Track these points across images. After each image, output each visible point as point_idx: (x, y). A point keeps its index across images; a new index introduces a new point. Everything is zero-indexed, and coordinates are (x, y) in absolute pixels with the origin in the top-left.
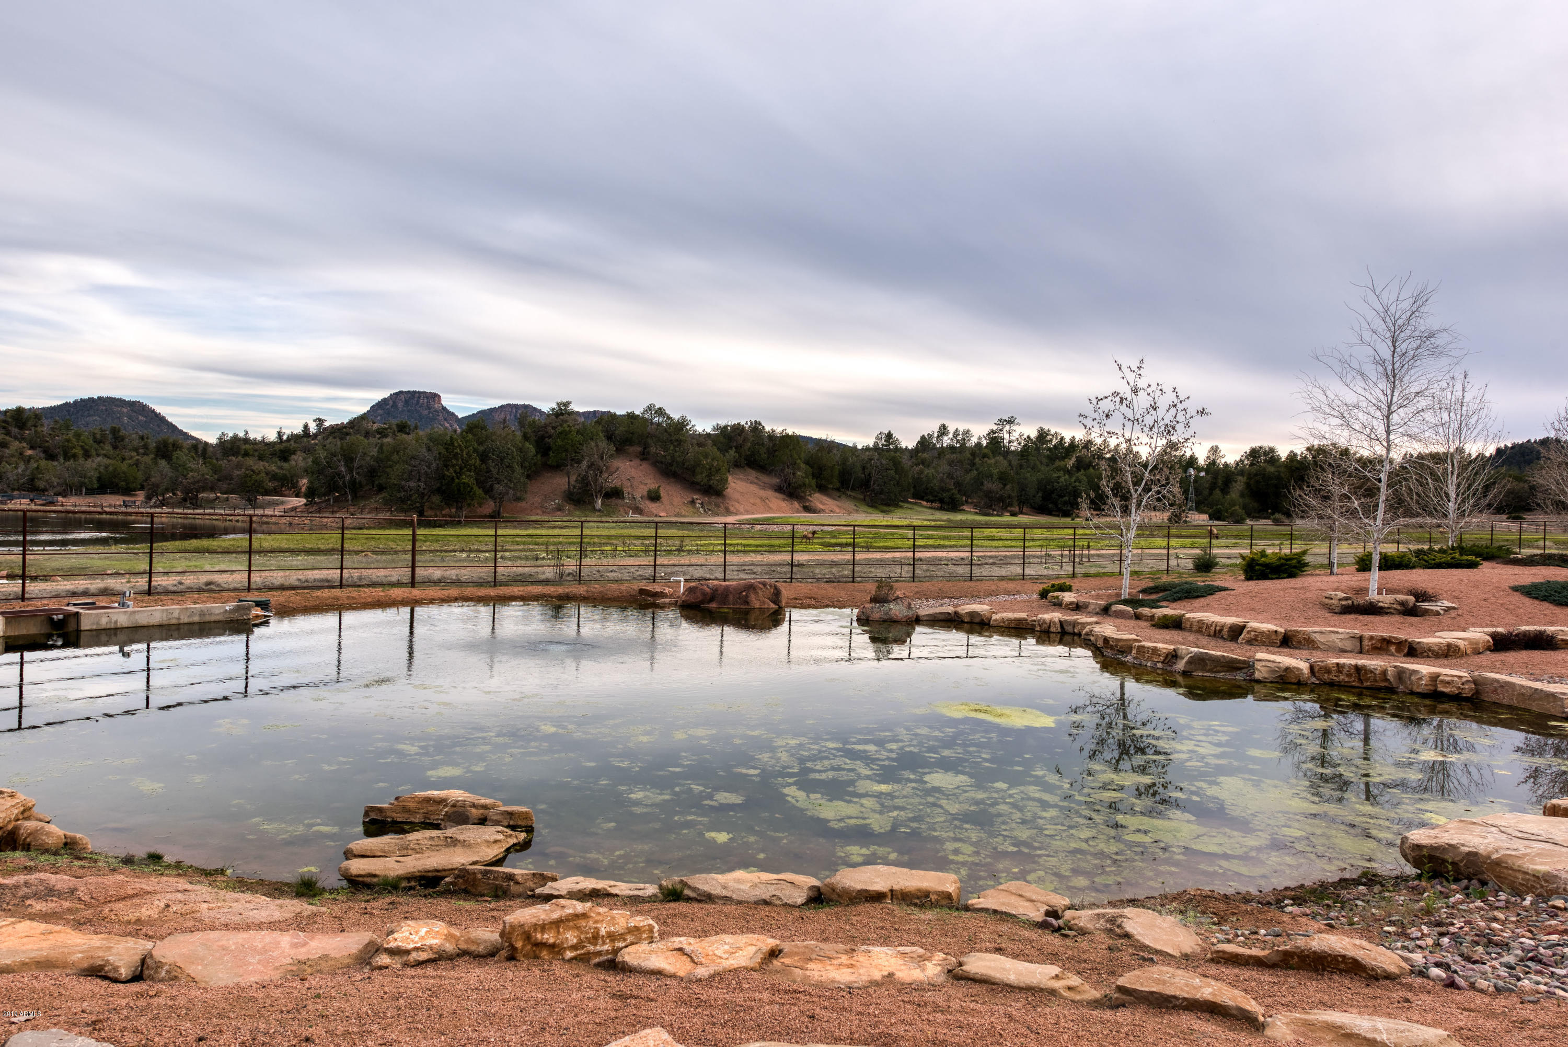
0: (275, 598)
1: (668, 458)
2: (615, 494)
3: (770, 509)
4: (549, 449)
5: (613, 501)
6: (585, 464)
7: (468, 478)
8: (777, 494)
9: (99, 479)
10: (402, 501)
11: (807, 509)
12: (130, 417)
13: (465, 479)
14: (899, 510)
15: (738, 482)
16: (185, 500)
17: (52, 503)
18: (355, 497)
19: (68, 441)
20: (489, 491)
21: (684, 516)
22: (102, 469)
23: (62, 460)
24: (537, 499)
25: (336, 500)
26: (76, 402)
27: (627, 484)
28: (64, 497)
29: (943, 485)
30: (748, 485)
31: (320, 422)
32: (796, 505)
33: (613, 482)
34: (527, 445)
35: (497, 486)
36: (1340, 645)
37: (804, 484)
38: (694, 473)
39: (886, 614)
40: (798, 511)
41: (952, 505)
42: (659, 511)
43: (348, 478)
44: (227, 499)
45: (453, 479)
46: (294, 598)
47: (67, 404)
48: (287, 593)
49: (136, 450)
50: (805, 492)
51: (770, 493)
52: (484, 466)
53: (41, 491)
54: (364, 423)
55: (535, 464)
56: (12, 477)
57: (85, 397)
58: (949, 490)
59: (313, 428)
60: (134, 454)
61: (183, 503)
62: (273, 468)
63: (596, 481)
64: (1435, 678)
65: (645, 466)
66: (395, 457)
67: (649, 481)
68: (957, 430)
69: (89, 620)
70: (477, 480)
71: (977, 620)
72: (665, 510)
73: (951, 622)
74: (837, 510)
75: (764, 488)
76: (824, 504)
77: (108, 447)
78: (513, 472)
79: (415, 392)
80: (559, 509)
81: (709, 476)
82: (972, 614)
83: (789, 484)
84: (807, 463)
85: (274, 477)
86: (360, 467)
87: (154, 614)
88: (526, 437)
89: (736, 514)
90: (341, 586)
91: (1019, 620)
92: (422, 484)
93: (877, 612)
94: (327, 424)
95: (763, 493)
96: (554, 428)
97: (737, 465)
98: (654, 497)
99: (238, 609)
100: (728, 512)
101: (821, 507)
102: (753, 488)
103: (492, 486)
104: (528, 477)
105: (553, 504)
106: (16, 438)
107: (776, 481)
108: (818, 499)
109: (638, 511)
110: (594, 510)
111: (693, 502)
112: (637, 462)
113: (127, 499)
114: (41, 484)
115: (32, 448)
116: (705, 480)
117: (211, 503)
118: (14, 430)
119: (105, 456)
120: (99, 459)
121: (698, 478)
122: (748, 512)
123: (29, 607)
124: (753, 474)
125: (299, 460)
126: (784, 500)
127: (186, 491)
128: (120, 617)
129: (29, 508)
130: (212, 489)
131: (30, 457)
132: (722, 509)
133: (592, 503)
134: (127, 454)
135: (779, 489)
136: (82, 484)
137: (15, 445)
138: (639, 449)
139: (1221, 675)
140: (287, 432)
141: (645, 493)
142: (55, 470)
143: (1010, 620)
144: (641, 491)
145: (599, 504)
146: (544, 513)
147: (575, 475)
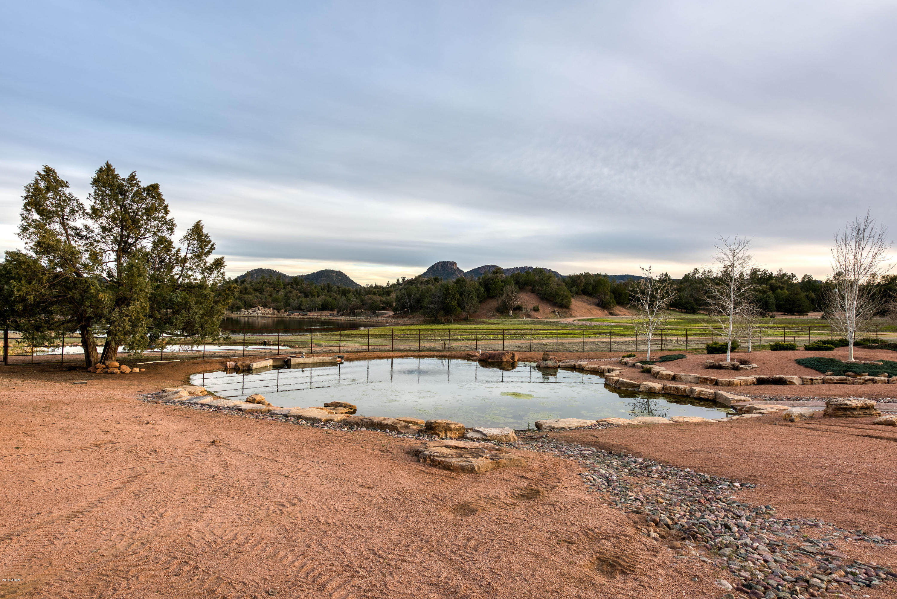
0: (346, 355)
1: (543, 291)
2: (518, 309)
3: (592, 315)
4: (490, 289)
5: (517, 312)
6: (504, 295)
7: (454, 303)
8: (596, 307)
9: (322, 305)
10: (429, 313)
11: (611, 314)
12: (336, 278)
13: (453, 303)
15: (578, 302)
16: (350, 313)
17: (306, 315)
18: (412, 311)
19: (312, 290)
20: (463, 309)
21: (549, 318)
22: (323, 301)
23: (310, 297)
24: (485, 311)
25: (405, 312)
26: (317, 272)
27: (523, 304)
28: (310, 312)
29: (687, 300)
30: (582, 303)
31: (403, 278)
32: (606, 312)
33: (518, 303)
34: (481, 287)
35: (466, 306)
36: (690, 380)
37: (610, 302)
38: (555, 298)
39: (546, 364)
40: (607, 315)
42: (539, 316)
43: (409, 304)
44: (366, 313)
45: (448, 304)
46: (352, 355)
47: (314, 273)
48: (351, 354)
49: (336, 292)
50: (610, 306)
51: (593, 307)
52: (461, 298)
53: (303, 310)
54: (421, 278)
55: (484, 296)
56: (293, 304)
57: (320, 270)
58: (690, 303)
59: (401, 281)
60: (335, 294)
61: (349, 315)
62: (384, 299)
63: (509, 303)
64: (700, 392)
65: (533, 295)
66: (427, 294)
67: (534, 302)
68: (704, 271)
69: (294, 361)
70: (458, 303)
71: (581, 368)
72: (541, 316)
73: (572, 368)
74: (627, 314)
75: (590, 304)
76: (621, 311)
77: (326, 292)
78: (473, 300)
79: (446, 262)
80: (494, 316)
81: (562, 299)
82: (580, 365)
83: (603, 302)
84: (611, 292)
85: (384, 303)
86: (414, 299)
87: (310, 360)
88: (480, 284)
89: (575, 317)
90: (368, 352)
91: (595, 368)
92: (436, 306)
93: (543, 364)
94: (406, 279)
95: (589, 307)
96: (492, 280)
97: (577, 293)
98: (536, 309)
99: (333, 358)
100: (571, 316)
101: (619, 313)
102: (585, 305)
103: (464, 306)
104: (481, 302)
105: (491, 314)
106: (295, 289)
107: (596, 300)
108: (618, 309)
109: (529, 316)
110: (509, 316)
111: (554, 312)
112: (529, 294)
113: (331, 312)
114: (303, 307)
115: (300, 293)
116: (560, 301)
117: (359, 314)
118: (295, 286)
119: (325, 295)
120: (323, 296)
121: (557, 301)
122: (581, 316)
123: (279, 357)
124: (585, 297)
125: (393, 295)
126: (600, 310)
127: (351, 309)
128: (301, 360)
129: (298, 317)
130: (360, 309)
131: (299, 297)
132: (568, 315)
133: (508, 313)
134: (332, 294)
135: (597, 305)
136: (316, 307)
137: (295, 292)
138: (531, 288)
139: (630, 389)
140: (391, 283)
141: (532, 308)
142: (306, 302)
143: (591, 368)
144: (530, 307)
145: (511, 313)
146: (487, 317)
147: (500, 300)
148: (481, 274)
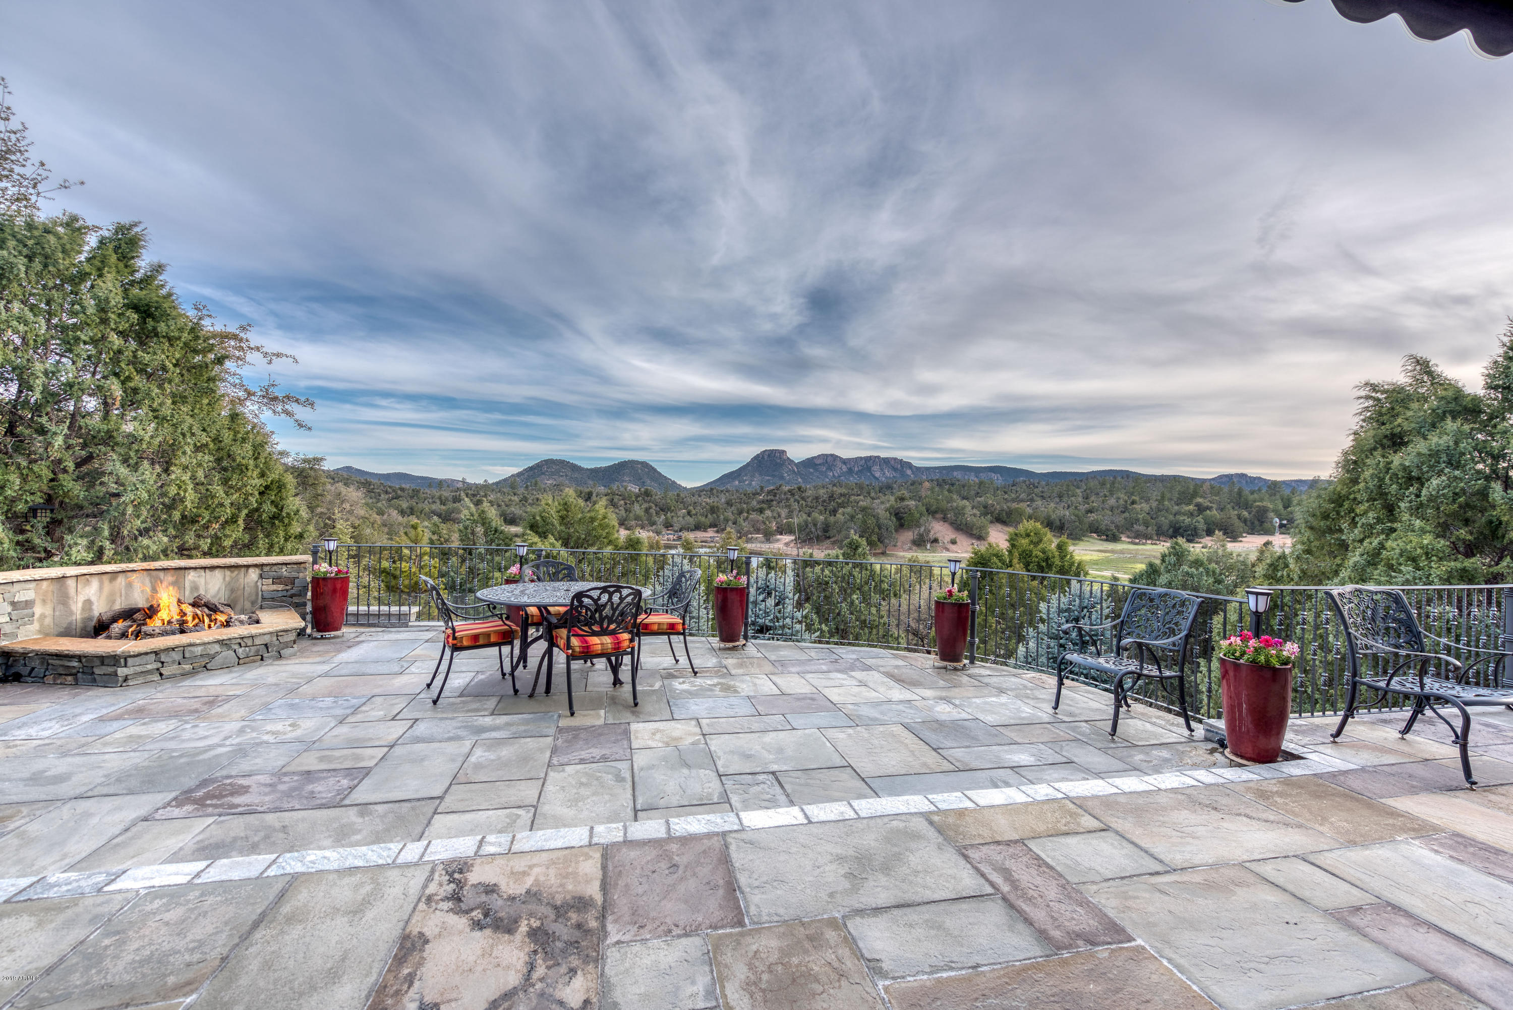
1: (959, 522)
2: (935, 541)
5: (934, 544)
14: (1081, 543)
20: (882, 543)
27: (939, 535)
33: (932, 536)
38: (972, 530)
41: (1114, 539)
42: (957, 549)
44: (758, 538)
52: (880, 532)
63: (924, 535)
65: (946, 525)
67: (950, 534)
72: (960, 549)
80: (910, 549)
97: (991, 522)
98: (954, 542)
103: (883, 540)
105: (907, 547)
109: (947, 550)
111: (973, 544)
112: (941, 523)
121: (975, 532)
133: (925, 546)
141: (949, 540)
144: (947, 539)
145: (928, 546)
146: (904, 551)
147: (916, 532)
148: (816, 465)
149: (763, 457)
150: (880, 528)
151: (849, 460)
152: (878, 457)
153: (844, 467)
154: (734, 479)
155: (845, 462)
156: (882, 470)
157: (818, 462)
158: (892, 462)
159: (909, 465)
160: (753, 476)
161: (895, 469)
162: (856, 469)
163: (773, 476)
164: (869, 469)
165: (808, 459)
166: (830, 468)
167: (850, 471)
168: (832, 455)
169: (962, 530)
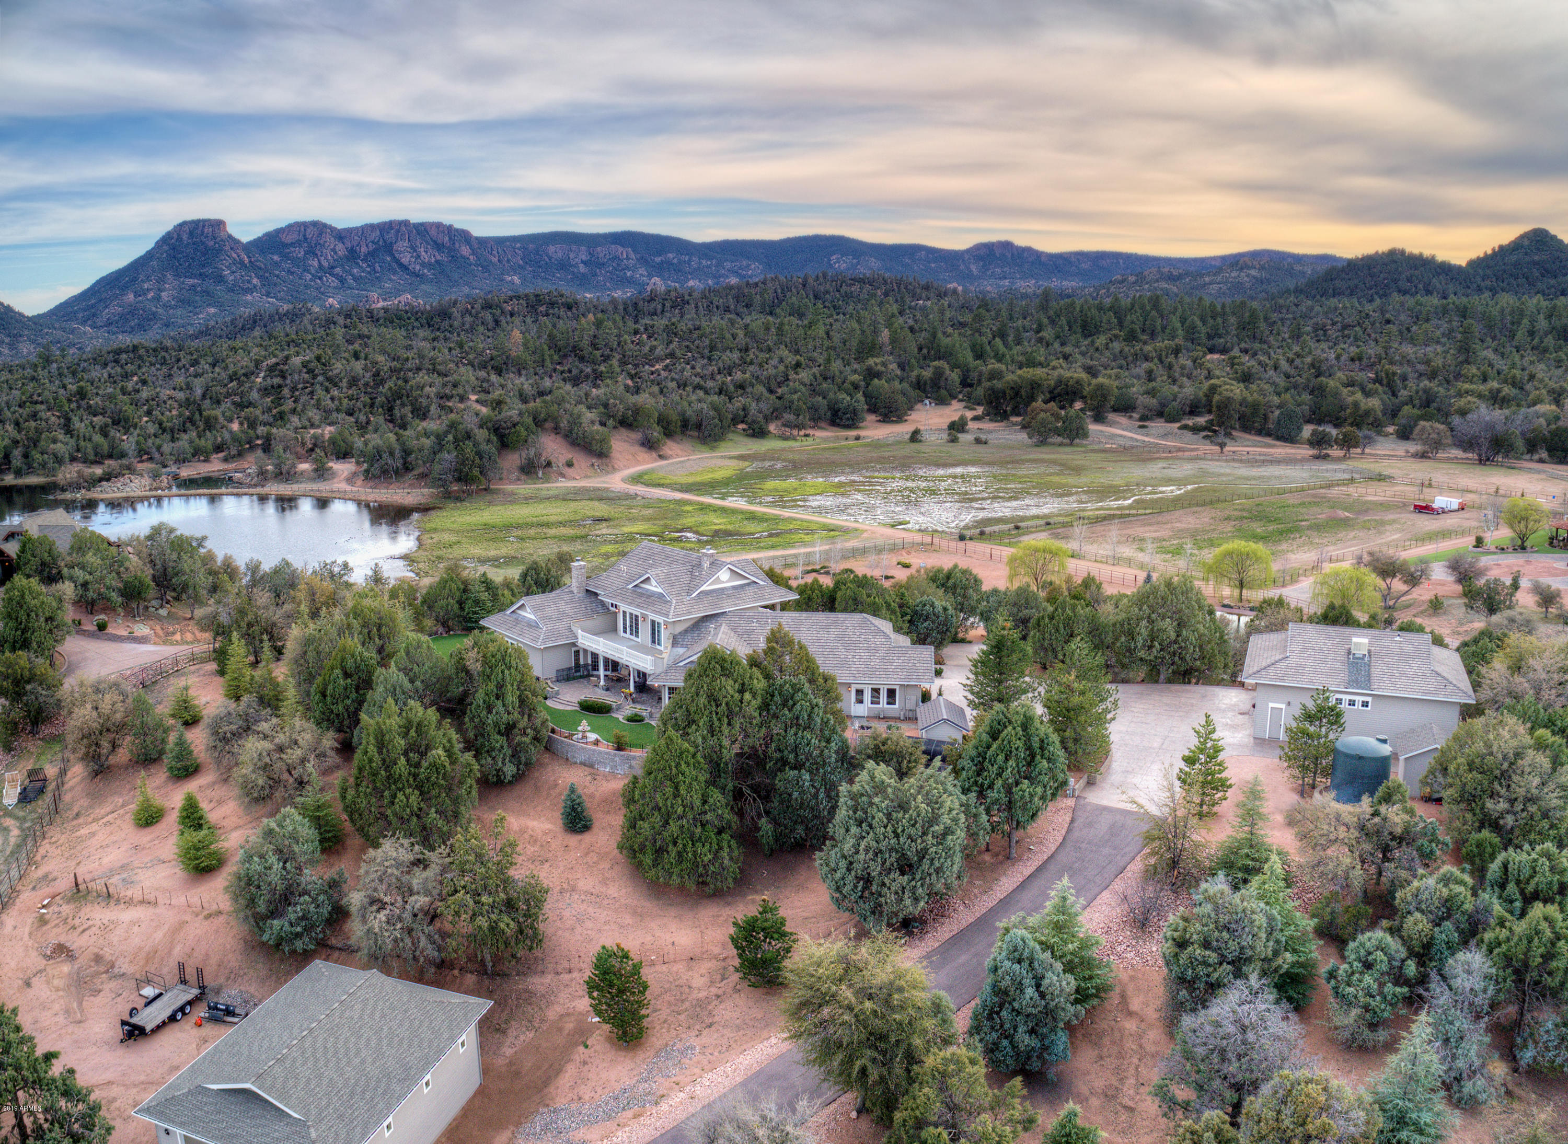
2: (547, 464)
3: (644, 462)
5: (548, 469)
6: (532, 451)
7: (476, 472)
8: (642, 448)
11: (661, 457)
15: (618, 443)
18: (397, 476)
21: (590, 477)
24: (505, 473)
27: (552, 455)
30: (624, 443)
32: (654, 455)
38: (591, 443)
40: (657, 460)
42: (575, 474)
43: (393, 466)
45: (468, 473)
50: (659, 444)
51: (638, 448)
52: (481, 463)
63: (534, 457)
65: (559, 439)
67: (564, 451)
70: (480, 471)
72: (578, 473)
74: (680, 453)
75: (633, 443)
81: (599, 443)
83: (647, 439)
86: (399, 458)
88: (488, 430)
89: (619, 470)
92: (450, 476)
95: (634, 449)
98: (570, 464)
100: (615, 470)
101: (670, 452)
102: (627, 445)
103: (486, 473)
107: (638, 437)
109: (563, 476)
110: (538, 478)
111: (593, 466)
112: (553, 436)
116: (597, 447)
121: (591, 446)
122: (625, 467)
124: (626, 433)
126: (647, 452)
132: (611, 468)
133: (537, 473)
135: (643, 444)
138: (552, 425)
141: (565, 462)
145: (540, 473)
146: (511, 483)
147: (524, 455)
148: (286, 245)
149: (179, 239)
150: (481, 458)
151: (350, 231)
152: (406, 223)
153: (340, 246)
154: (124, 288)
155: (341, 235)
156: (414, 248)
157: (288, 239)
158: (433, 232)
159: (464, 235)
160: (161, 280)
161: (439, 246)
162: (364, 249)
163: (202, 276)
164: (388, 248)
165: (268, 235)
166: (312, 252)
167: (353, 254)
168: (315, 224)
169: (579, 445)
